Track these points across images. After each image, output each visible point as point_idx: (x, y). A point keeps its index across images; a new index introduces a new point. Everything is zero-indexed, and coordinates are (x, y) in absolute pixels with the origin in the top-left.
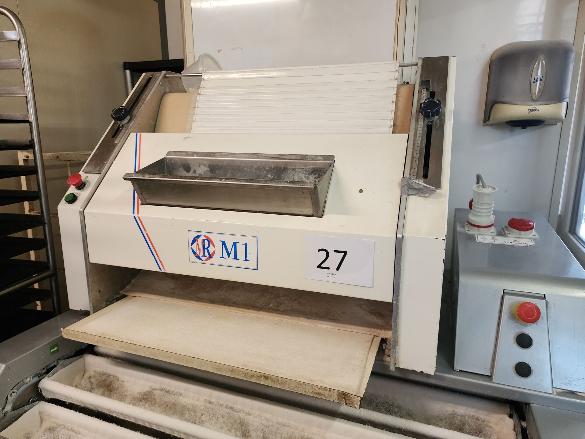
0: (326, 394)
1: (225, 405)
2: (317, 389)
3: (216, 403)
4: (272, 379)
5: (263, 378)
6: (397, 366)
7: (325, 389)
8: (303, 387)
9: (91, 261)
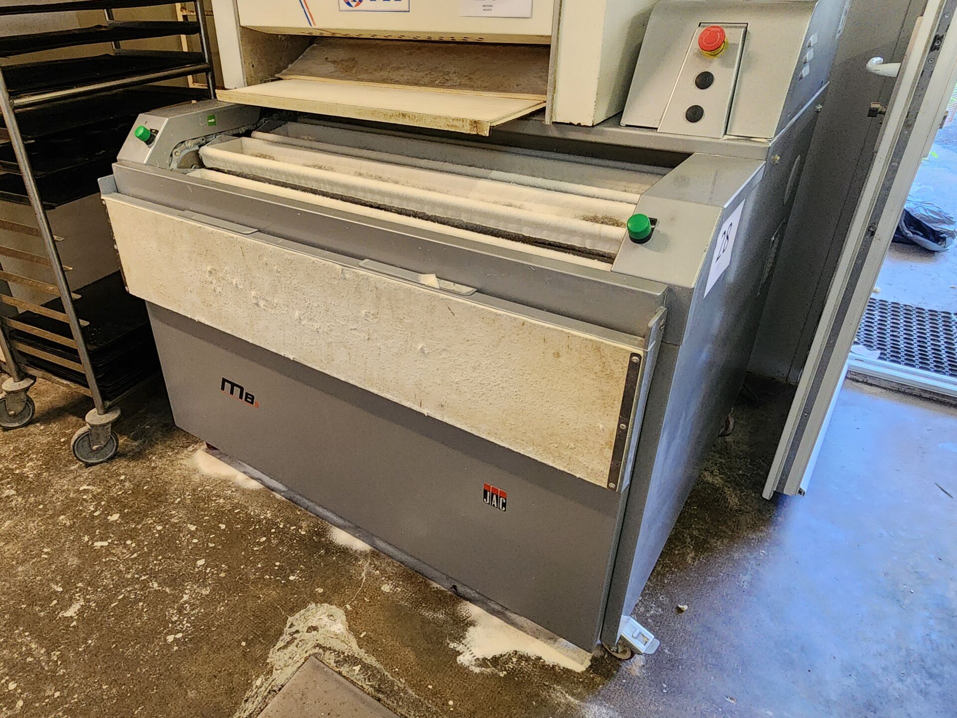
0: (459, 125)
1: (374, 175)
2: (451, 121)
3: (365, 174)
4: (409, 117)
5: (401, 116)
6: (554, 121)
7: (458, 120)
8: (438, 120)
9: (242, 25)
